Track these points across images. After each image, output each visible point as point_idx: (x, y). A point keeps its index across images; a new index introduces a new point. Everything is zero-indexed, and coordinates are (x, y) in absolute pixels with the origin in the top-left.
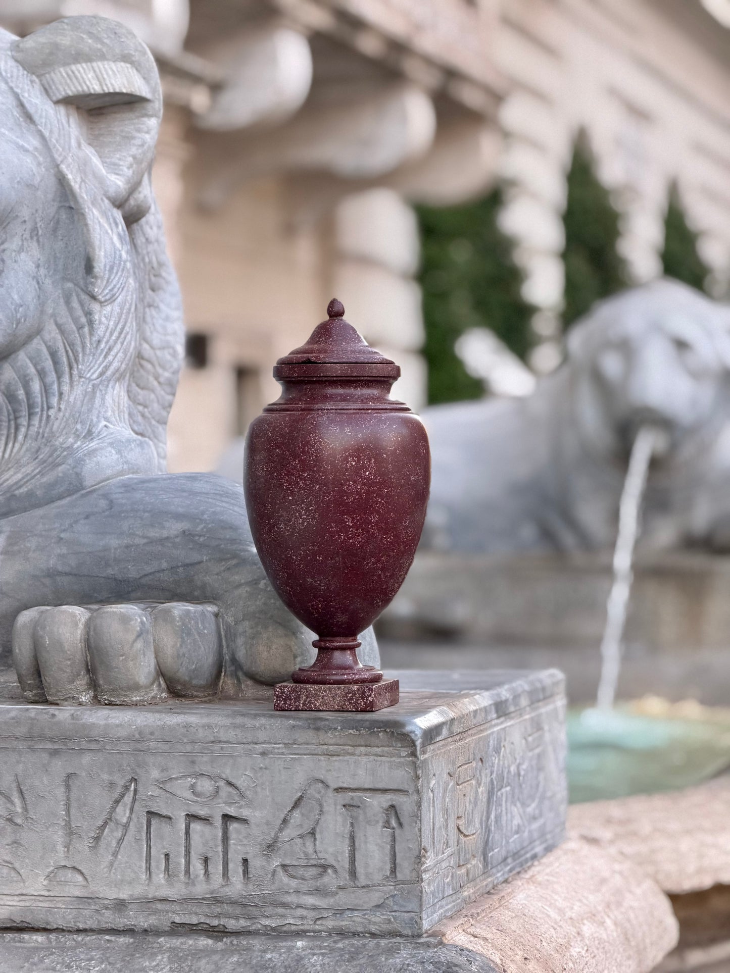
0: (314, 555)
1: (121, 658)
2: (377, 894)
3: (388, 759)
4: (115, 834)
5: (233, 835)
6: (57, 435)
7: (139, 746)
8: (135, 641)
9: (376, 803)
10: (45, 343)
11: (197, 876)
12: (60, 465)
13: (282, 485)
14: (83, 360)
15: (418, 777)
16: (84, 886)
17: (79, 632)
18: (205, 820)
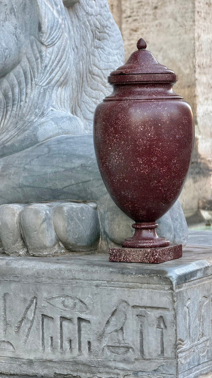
0: (124, 179)
1: (35, 233)
2: (155, 364)
3: (159, 291)
4: (27, 325)
5: (83, 329)
6: (26, 115)
7: (37, 280)
8: (42, 223)
9: (153, 315)
10: (22, 68)
11: (66, 349)
12: (26, 130)
13: (106, 141)
14: (37, 76)
15: (174, 302)
16: (13, 352)
17: (16, 218)
18: (70, 320)
